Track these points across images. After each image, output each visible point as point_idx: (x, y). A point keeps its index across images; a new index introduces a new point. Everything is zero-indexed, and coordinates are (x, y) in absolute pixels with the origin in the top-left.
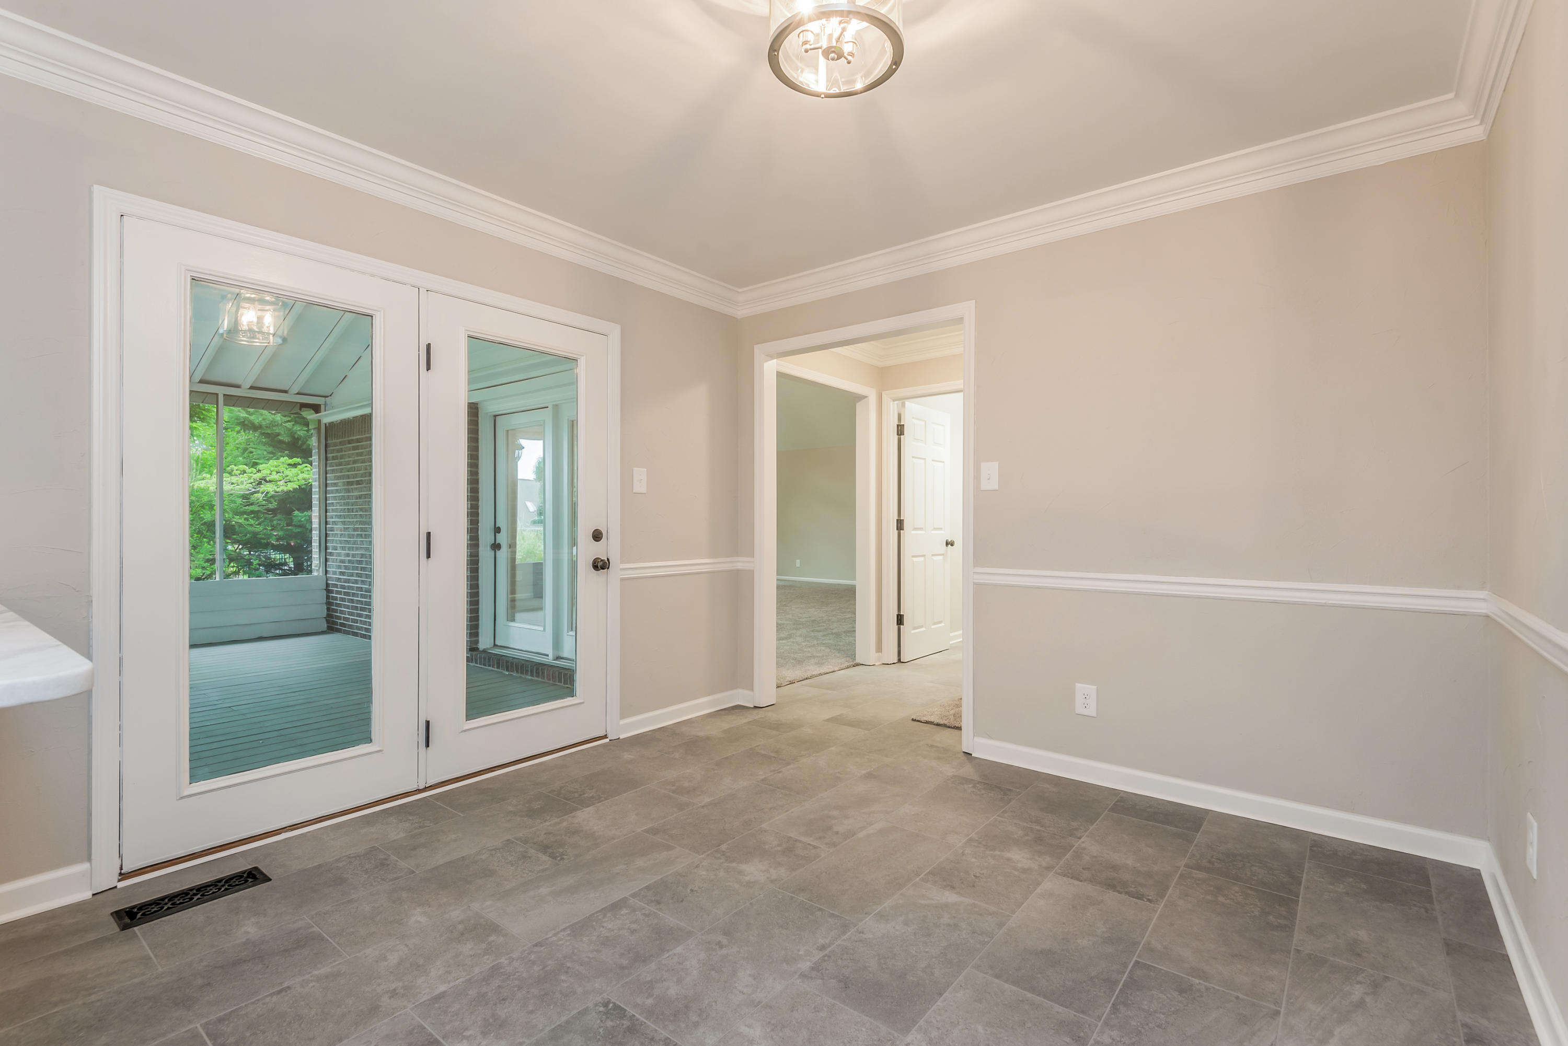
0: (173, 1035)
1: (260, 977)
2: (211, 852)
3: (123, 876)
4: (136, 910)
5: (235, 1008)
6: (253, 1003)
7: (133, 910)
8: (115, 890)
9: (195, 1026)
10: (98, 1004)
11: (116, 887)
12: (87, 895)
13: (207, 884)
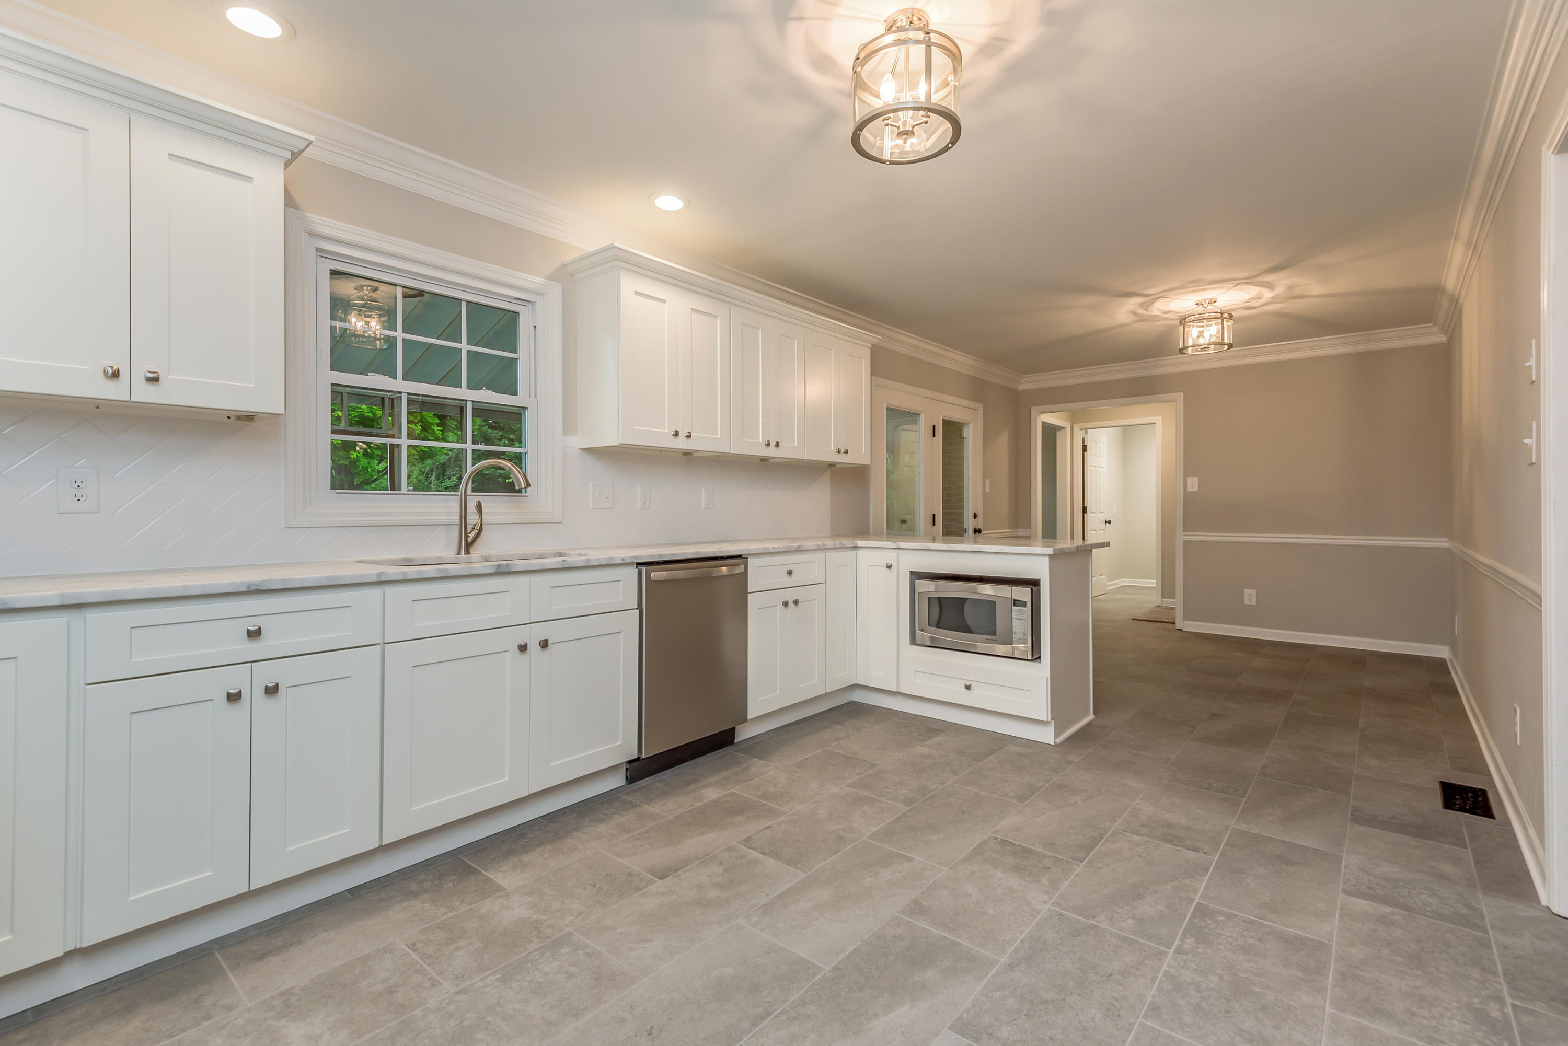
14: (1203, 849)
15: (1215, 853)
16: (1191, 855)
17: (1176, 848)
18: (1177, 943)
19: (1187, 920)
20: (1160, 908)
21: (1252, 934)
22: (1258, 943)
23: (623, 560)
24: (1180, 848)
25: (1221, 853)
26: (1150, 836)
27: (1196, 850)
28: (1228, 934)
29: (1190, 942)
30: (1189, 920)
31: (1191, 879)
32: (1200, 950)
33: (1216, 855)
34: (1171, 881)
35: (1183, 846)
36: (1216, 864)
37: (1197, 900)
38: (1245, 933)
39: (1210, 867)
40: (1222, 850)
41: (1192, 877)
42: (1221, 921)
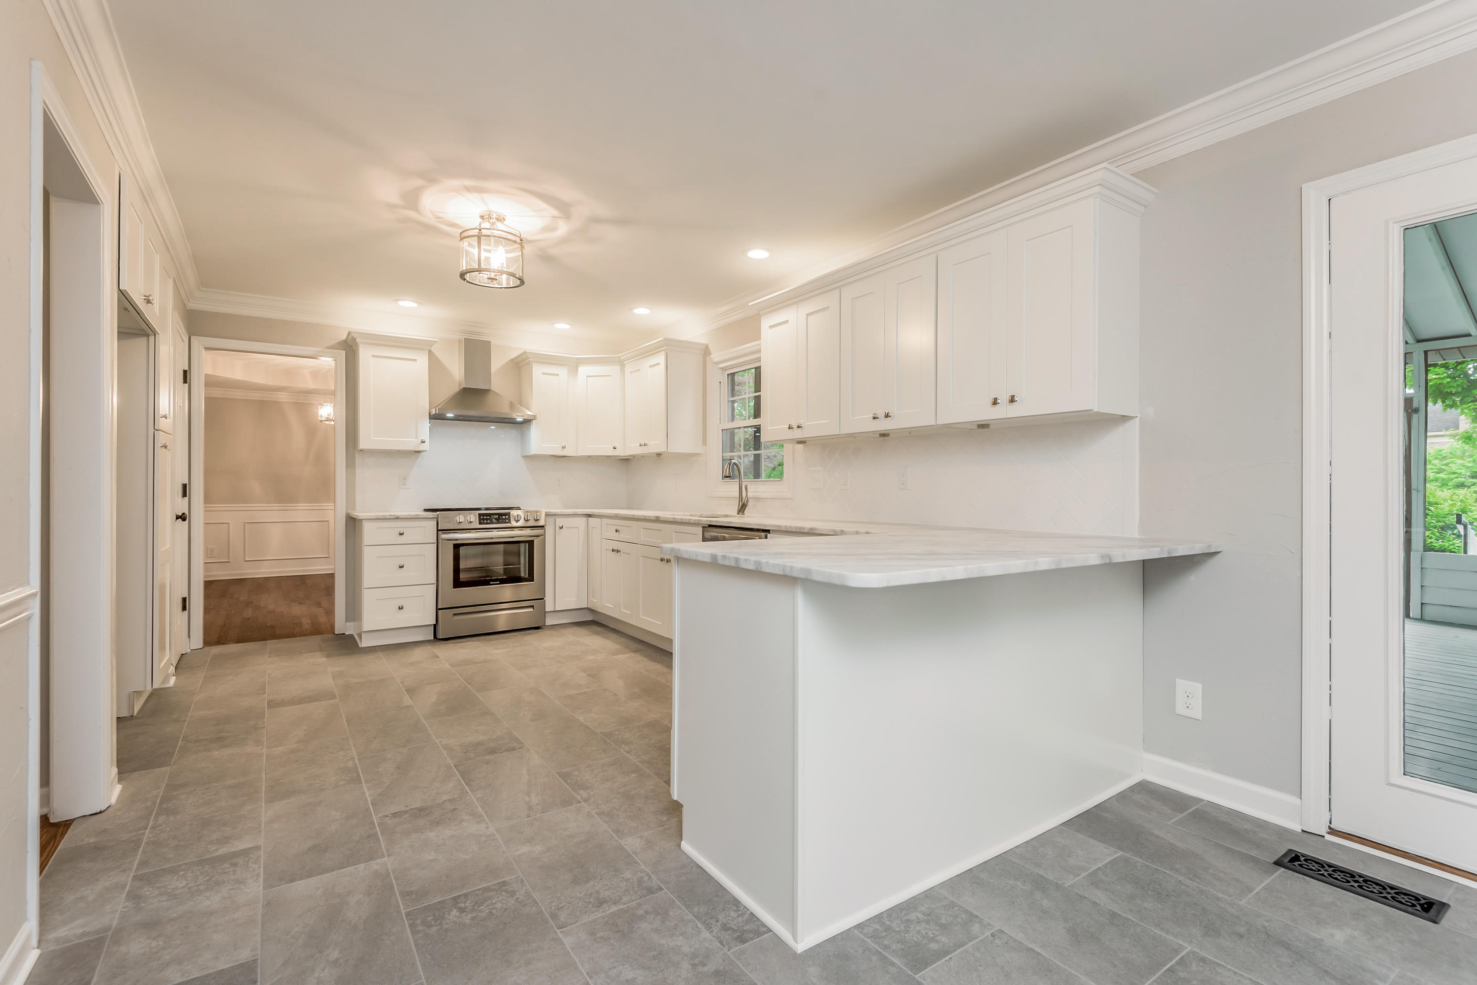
0: (1172, 938)
1: (1274, 966)
2: (1427, 863)
3: (1333, 831)
4: (1303, 859)
5: (1223, 963)
6: (1235, 973)
7: (1301, 857)
8: (1322, 838)
9: (1188, 946)
10: (1183, 887)
11: (1324, 836)
12: (1298, 828)
13: (1380, 883)
14: (390, 818)
15: (378, 821)
16: (394, 809)
17: (410, 808)
18: (357, 761)
19: (360, 772)
20: (380, 770)
21: (318, 785)
22: (312, 782)
23: (695, 521)
24: (407, 809)
25: (374, 824)
26: (439, 804)
27: (395, 815)
28: (332, 778)
29: (350, 764)
30: (359, 773)
31: (378, 793)
32: (342, 764)
33: (377, 820)
34: (389, 785)
35: (407, 812)
36: (371, 813)
37: (364, 784)
38: (322, 783)
39: (373, 808)
40: (375, 827)
41: (379, 795)
42: (340, 782)
